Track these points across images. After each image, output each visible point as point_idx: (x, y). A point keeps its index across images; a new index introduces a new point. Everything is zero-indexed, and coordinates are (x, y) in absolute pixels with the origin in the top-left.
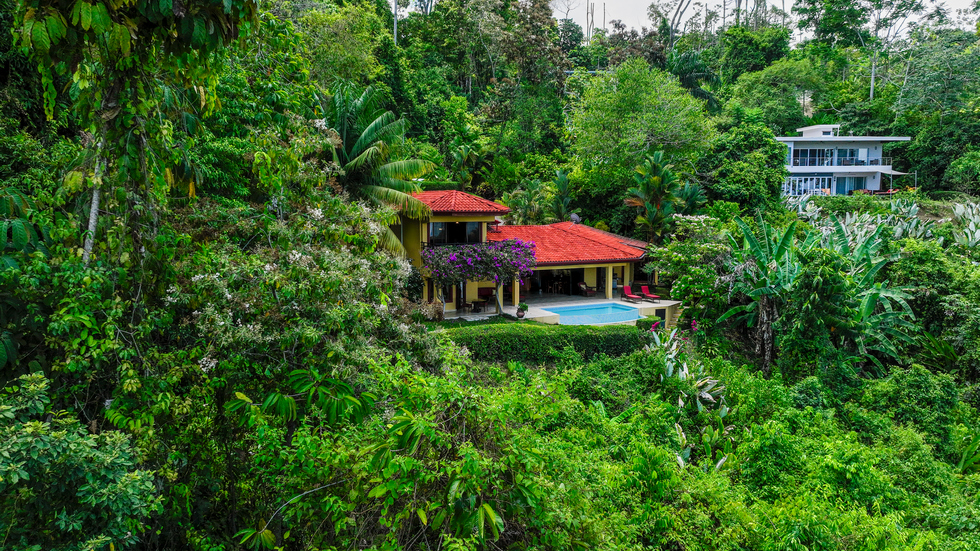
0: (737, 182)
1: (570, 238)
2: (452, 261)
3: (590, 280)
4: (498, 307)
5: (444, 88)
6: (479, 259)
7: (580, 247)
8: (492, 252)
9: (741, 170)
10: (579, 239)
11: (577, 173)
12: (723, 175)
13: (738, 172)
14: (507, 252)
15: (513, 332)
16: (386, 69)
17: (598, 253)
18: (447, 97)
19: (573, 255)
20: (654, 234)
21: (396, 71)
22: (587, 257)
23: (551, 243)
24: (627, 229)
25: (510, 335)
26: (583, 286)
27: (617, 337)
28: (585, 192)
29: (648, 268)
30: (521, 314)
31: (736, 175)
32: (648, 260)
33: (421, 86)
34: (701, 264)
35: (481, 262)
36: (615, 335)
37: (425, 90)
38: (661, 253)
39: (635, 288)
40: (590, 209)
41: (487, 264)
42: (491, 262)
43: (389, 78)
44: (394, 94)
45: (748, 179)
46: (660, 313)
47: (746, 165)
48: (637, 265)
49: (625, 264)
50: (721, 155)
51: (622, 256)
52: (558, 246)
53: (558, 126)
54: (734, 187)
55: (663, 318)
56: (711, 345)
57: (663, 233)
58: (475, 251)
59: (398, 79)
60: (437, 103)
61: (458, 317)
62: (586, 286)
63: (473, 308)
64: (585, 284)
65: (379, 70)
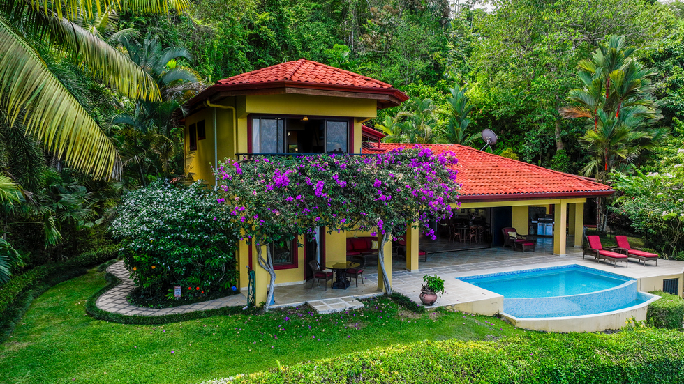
1: (491, 161)
2: (278, 188)
3: (520, 225)
4: (382, 276)
5: (328, 40)
6: (342, 183)
8: (370, 168)
11: (474, 92)
14: (401, 171)
16: (271, 15)
17: (545, 181)
18: (330, 47)
19: (505, 183)
22: (531, 186)
23: (465, 167)
26: (512, 234)
28: (487, 114)
30: (429, 297)
33: (306, 36)
35: (346, 191)
37: (309, 40)
41: (359, 195)
42: (369, 190)
43: (274, 24)
44: (278, 40)
46: (670, 286)
50: (669, 62)
51: (584, 187)
52: (476, 170)
58: (333, 167)
59: (282, 26)
60: (321, 51)
61: (301, 303)
62: (517, 234)
63: (335, 280)
64: (514, 230)
65: (265, 16)
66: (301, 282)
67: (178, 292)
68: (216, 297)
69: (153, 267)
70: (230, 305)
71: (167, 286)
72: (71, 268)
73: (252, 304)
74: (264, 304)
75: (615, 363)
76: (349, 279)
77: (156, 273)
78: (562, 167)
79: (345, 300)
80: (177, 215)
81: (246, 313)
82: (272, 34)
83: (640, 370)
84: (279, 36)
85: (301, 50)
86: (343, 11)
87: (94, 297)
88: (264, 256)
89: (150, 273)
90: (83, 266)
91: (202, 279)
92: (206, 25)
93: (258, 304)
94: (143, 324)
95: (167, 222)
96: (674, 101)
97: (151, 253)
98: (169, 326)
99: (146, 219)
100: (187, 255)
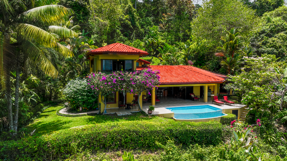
0: (272, 47)
1: (187, 71)
3: (196, 92)
4: (139, 107)
5: (151, 24)
7: (191, 75)
9: (274, 41)
10: (191, 72)
12: (264, 44)
13: (272, 42)
15: (132, 129)
16: (129, 16)
17: (200, 78)
18: (152, 26)
19: (185, 79)
20: (230, 70)
21: (133, 17)
22: (194, 80)
23: (175, 73)
24: (217, 69)
25: (130, 131)
26: (193, 96)
27: (208, 131)
29: (227, 87)
30: (150, 112)
31: (270, 44)
32: (227, 82)
34: (260, 85)
36: (206, 130)
37: (144, 24)
38: (235, 78)
39: (220, 97)
40: (200, 61)
43: (130, 19)
44: (132, 25)
45: (277, 45)
46: (235, 112)
47: (276, 39)
48: (221, 85)
49: (214, 84)
51: (213, 80)
52: (179, 74)
53: (189, 31)
54: (270, 49)
55: (237, 115)
56: (270, 134)
57: (235, 69)
59: (133, 19)
60: (148, 28)
61: (114, 113)
62: (194, 95)
63: (126, 107)
64: (194, 94)
65: (127, 16)
66: (117, 108)
67: (81, 109)
68: (91, 111)
69: (74, 102)
70: (94, 113)
71: (78, 107)
72: (54, 103)
73: (100, 113)
74: (103, 112)
75: (191, 129)
76: (130, 107)
77: (75, 104)
78: (223, 72)
79: (127, 112)
80: (80, 88)
81: (98, 115)
82: (130, 23)
83: (199, 131)
84: (132, 23)
85: (141, 28)
86: (157, 13)
87: (59, 110)
88: (103, 99)
89: (73, 104)
90: (58, 102)
91: (88, 106)
92: (104, 22)
93: (101, 112)
94: (70, 117)
95: (78, 90)
96: (263, 49)
97: (73, 98)
98: (77, 117)
99: (72, 88)
100: (83, 99)
